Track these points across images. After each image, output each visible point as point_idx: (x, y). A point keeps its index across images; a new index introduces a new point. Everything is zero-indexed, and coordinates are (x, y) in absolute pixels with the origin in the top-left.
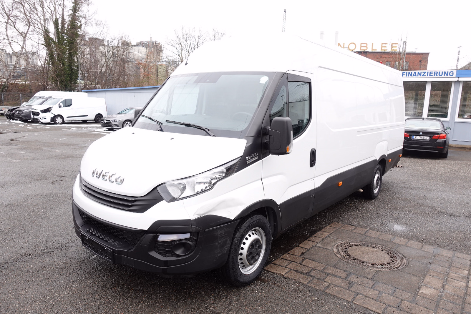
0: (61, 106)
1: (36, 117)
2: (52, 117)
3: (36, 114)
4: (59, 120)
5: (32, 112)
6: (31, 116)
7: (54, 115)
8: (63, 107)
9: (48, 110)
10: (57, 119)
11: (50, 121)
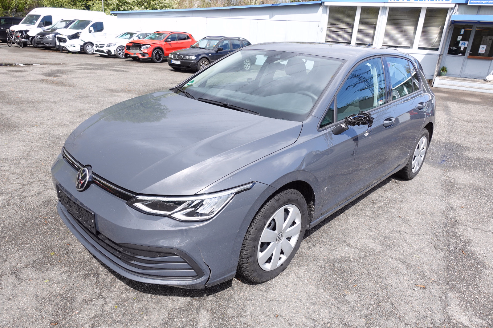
0: (91, 31)
1: (62, 44)
2: (82, 45)
3: (62, 40)
4: (89, 49)
5: (58, 37)
6: (56, 43)
7: (84, 42)
8: (94, 32)
9: (76, 36)
10: (87, 47)
11: (80, 50)
